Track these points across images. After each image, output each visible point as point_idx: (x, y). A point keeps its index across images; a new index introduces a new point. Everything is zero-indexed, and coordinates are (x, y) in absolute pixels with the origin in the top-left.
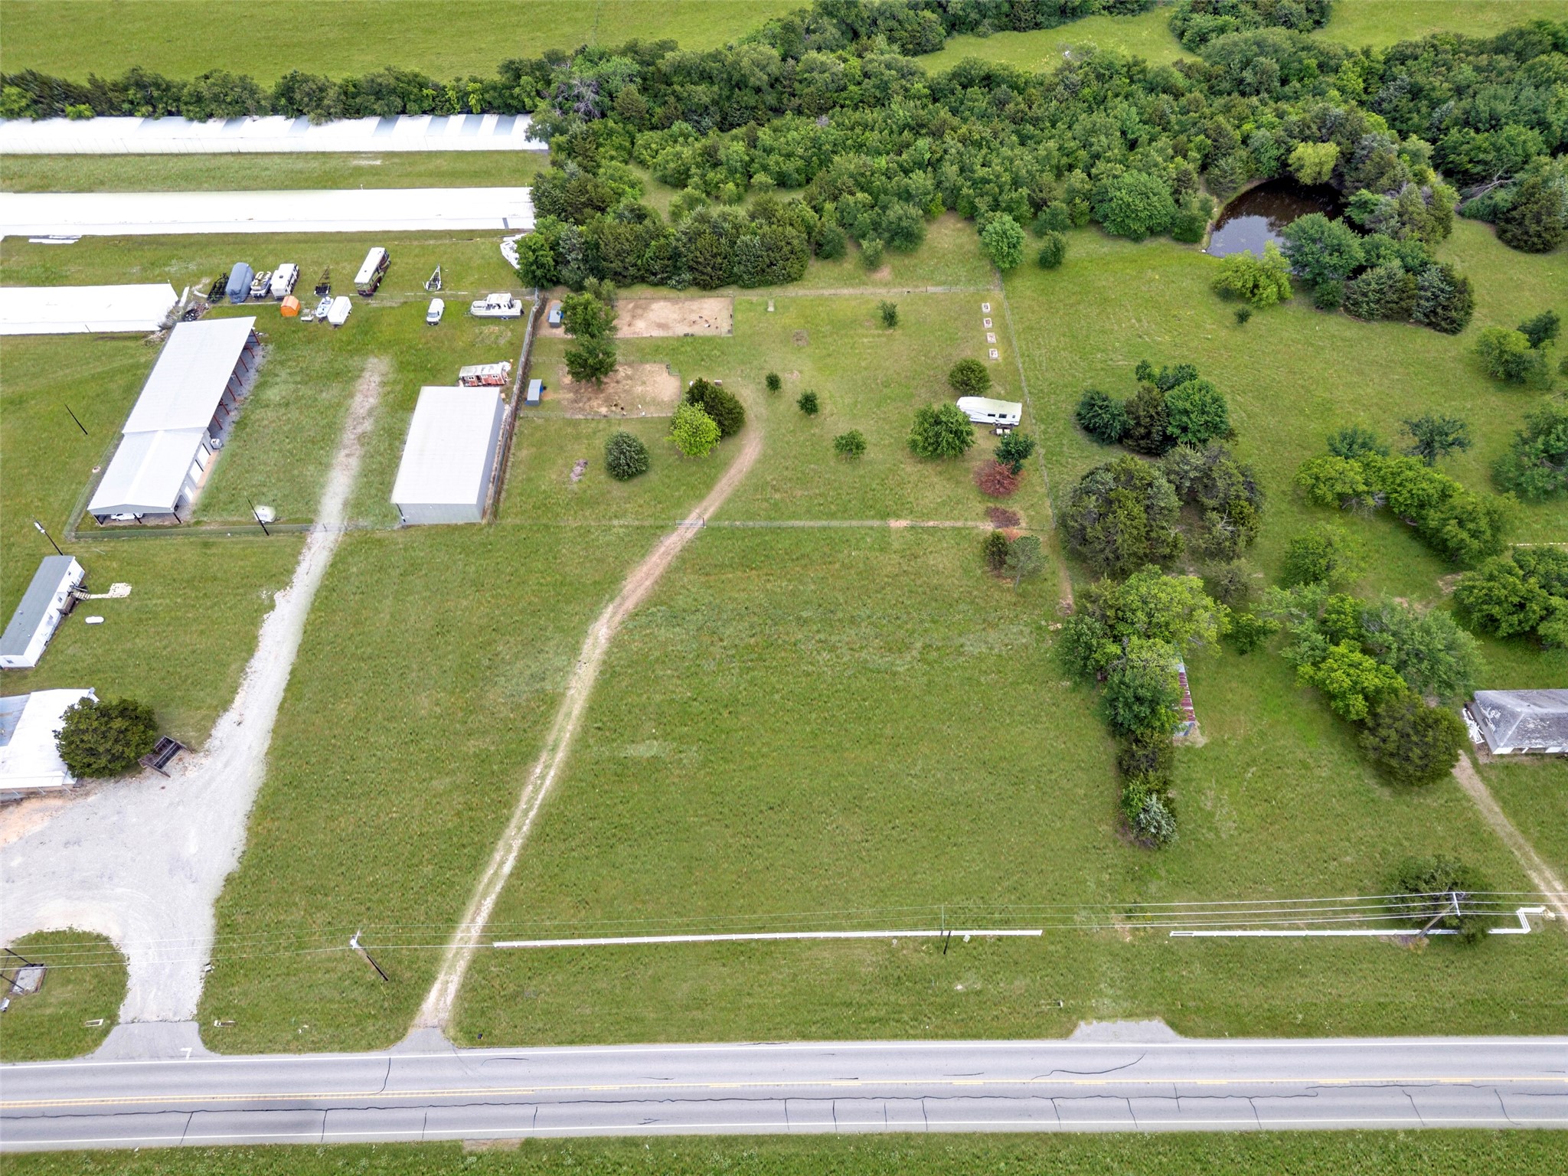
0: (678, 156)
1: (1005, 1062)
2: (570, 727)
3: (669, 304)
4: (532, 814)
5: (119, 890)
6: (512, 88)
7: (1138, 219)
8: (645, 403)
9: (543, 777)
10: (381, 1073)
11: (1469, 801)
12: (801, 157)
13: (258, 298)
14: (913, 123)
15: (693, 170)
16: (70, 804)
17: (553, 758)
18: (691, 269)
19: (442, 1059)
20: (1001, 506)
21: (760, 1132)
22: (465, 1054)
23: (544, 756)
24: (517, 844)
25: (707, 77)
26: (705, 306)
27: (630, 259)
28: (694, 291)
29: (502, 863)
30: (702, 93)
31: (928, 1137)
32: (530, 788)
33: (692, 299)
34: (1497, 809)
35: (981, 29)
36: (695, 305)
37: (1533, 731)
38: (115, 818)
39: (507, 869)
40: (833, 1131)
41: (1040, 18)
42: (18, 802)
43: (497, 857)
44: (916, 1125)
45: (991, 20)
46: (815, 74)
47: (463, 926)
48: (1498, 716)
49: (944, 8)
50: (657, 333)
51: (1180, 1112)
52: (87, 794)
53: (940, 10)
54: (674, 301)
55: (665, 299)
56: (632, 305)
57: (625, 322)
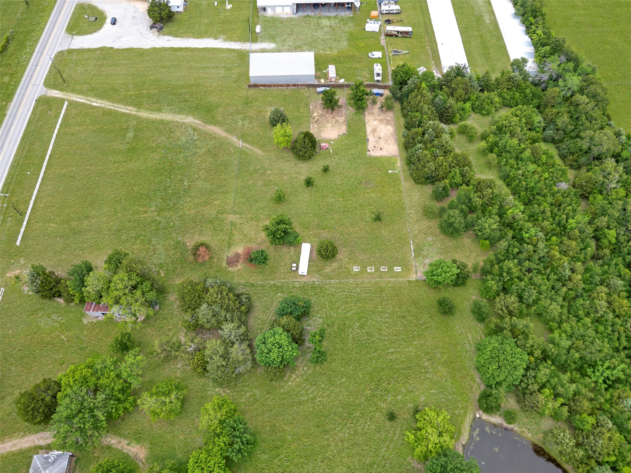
3: (392, 132)
4: (113, 108)
8: (320, 127)
9: (127, 109)
10: (37, 84)
19: (35, 95)
22: (35, 99)
23: (135, 109)
24: (103, 105)
26: (391, 146)
32: (123, 107)
33: (396, 140)
36: (391, 142)
38: (139, 23)
39: (94, 104)
43: (100, 101)
48: (50, 460)
50: (369, 129)
54: (394, 134)
55: (395, 130)
56: (390, 119)
57: (377, 117)
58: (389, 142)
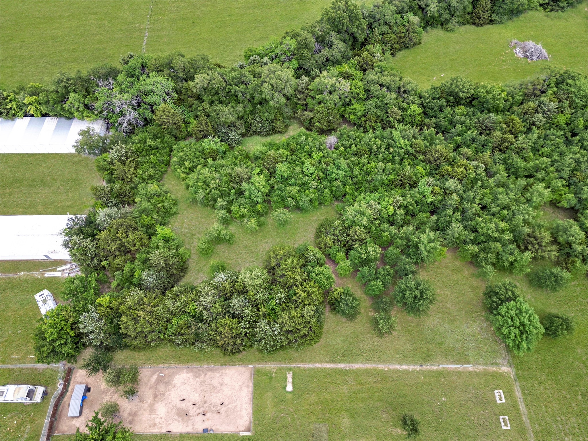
3: (190, 375)
26: (226, 380)
30: (229, 112)
35: (450, 25)
41: (494, 16)
45: (457, 19)
46: (326, 95)
49: (422, 9)
50: (176, 426)
53: (420, 13)
56: (155, 377)
57: (146, 405)
58: (215, 382)
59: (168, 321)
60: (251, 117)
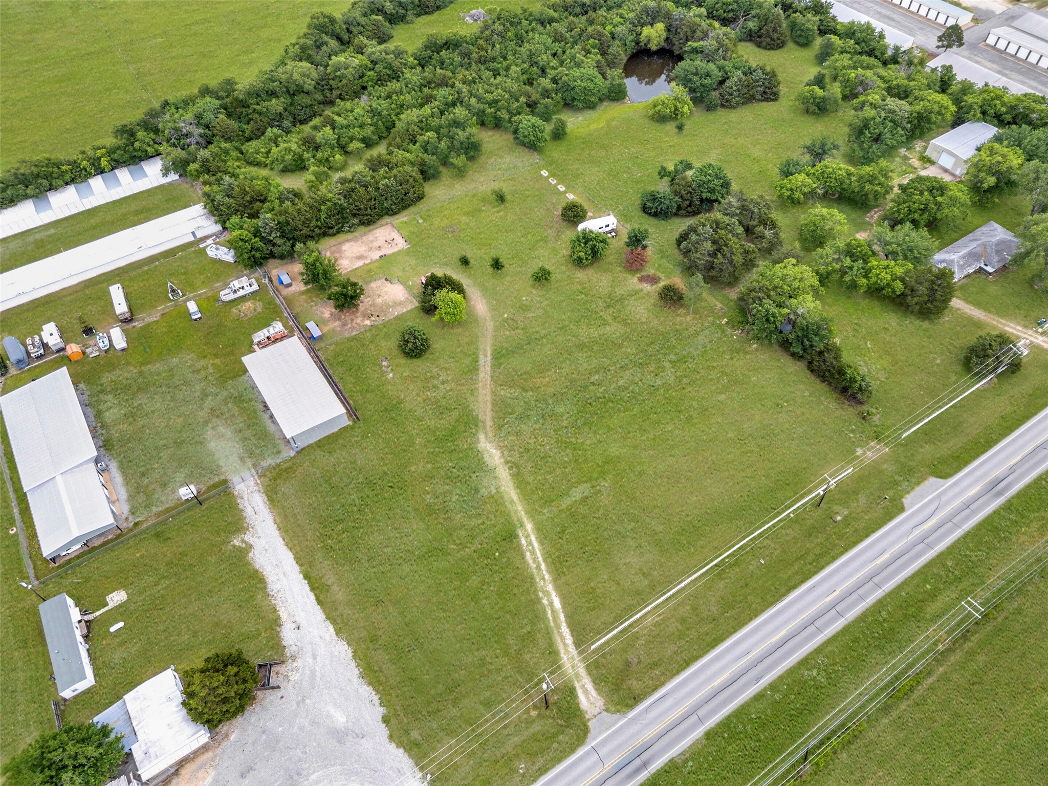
0: (288, 150)
1: (890, 538)
2: (520, 508)
3: (352, 243)
4: (543, 566)
5: (313, 777)
6: (132, 144)
7: (593, 94)
8: (389, 306)
9: (530, 543)
10: (595, 758)
11: (960, 310)
12: (371, 125)
13: (39, 357)
14: (424, 82)
15: (306, 155)
16: (219, 750)
17: (526, 530)
18: (354, 215)
19: (621, 728)
20: (644, 273)
21: (815, 646)
22: (632, 714)
23: (520, 533)
24: (550, 587)
25: (272, 94)
27: (314, 223)
28: (362, 229)
29: (551, 604)
30: (276, 105)
31: (889, 594)
32: (528, 554)
33: (365, 234)
34: (973, 308)
36: (370, 237)
37: (964, 265)
38: (264, 737)
39: (557, 604)
40: (846, 622)
42: (176, 773)
43: (546, 602)
44: (878, 594)
45: (411, 12)
46: (343, 71)
47: (562, 651)
48: (945, 265)
49: (380, 11)
50: (361, 263)
51: (974, 513)
52: (227, 736)
53: (381, 13)
54: (356, 240)
55: (348, 241)
59: (320, 210)
60: (293, 108)
